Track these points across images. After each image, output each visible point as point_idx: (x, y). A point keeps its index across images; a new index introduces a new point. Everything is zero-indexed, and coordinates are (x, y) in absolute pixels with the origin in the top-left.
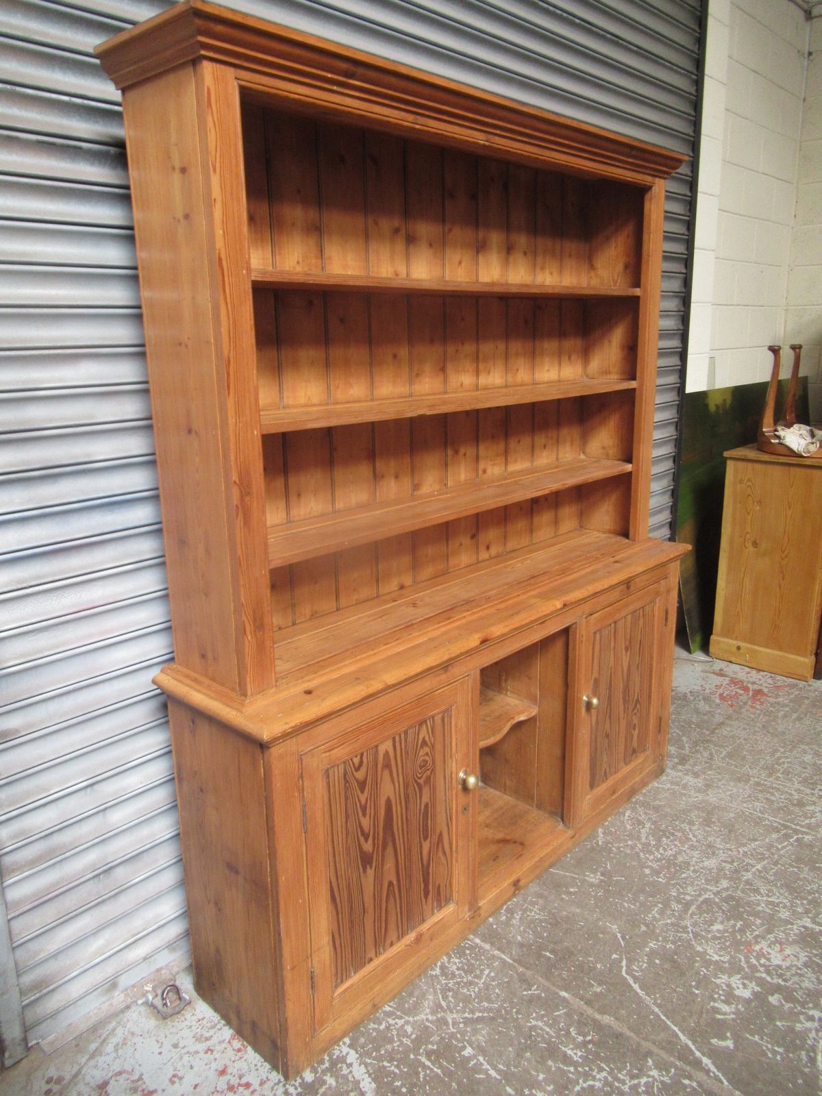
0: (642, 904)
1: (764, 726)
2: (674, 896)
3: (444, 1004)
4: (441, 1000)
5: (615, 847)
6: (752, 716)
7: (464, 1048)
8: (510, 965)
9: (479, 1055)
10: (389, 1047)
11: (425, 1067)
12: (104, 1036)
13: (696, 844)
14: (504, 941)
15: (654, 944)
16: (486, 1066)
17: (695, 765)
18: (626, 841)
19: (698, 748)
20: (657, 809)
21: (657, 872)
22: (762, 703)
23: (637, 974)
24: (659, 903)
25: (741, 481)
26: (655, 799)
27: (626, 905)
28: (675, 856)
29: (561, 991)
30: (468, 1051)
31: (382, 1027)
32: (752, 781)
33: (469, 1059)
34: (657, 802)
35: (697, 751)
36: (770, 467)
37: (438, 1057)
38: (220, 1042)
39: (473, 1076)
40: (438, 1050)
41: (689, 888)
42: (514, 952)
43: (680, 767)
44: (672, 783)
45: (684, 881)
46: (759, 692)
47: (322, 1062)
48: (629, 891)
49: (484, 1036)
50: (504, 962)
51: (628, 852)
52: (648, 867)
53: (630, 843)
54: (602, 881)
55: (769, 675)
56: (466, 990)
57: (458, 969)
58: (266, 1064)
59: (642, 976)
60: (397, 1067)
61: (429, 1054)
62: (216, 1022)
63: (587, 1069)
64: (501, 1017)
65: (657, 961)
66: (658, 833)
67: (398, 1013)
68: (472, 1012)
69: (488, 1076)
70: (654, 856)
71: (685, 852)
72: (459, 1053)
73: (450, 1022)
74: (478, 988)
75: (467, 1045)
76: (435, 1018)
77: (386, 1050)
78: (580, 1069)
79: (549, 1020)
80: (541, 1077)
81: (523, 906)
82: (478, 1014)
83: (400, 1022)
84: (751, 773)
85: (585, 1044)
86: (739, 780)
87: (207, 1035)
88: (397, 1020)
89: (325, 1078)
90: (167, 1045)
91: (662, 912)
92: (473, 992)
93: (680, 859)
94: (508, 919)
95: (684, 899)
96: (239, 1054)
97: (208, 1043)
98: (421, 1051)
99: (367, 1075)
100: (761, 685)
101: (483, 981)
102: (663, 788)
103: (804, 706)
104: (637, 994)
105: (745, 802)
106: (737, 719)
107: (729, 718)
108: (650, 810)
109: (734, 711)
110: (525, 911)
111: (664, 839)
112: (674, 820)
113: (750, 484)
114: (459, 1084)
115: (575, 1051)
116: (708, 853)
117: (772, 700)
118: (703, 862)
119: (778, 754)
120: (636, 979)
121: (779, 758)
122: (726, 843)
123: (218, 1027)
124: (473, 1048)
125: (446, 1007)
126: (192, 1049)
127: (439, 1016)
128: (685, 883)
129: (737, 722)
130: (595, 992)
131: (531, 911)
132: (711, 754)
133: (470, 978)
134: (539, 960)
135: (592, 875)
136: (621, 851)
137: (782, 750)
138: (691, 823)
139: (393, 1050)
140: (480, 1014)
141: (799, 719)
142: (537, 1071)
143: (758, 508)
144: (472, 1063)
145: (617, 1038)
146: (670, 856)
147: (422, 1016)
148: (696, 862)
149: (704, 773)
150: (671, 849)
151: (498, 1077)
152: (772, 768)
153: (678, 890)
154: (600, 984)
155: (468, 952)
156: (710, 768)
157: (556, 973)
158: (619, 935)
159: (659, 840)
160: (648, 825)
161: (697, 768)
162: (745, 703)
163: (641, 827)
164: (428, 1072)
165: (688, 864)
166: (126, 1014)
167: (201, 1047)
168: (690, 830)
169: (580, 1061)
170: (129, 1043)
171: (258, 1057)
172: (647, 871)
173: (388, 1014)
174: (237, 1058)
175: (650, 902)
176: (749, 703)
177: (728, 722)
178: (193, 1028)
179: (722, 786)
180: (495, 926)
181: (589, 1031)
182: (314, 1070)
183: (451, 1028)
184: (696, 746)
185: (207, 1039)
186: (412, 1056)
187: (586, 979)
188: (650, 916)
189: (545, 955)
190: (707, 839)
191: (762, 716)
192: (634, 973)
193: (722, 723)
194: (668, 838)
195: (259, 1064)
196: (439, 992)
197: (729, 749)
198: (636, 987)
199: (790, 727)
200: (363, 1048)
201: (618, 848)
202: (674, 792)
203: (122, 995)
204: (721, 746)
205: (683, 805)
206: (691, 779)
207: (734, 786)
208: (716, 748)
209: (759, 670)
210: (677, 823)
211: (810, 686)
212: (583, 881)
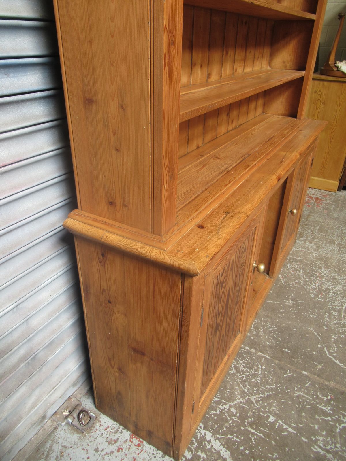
0: (319, 314)
1: (328, 215)
2: (331, 308)
3: (246, 390)
4: (243, 388)
5: (291, 284)
6: (320, 210)
7: (268, 417)
8: (271, 360)
9: (278, 420)
10: (227, 424)
11: (253, 434)
12: (46, 453)
13: (327, 278)
14: (261, 346)
15: (335, 336)
16: (285, 426)
17: (307, 237)
18: (295, 280)
19: (304, 228)
20: (301, 261)
21: (317, 296)
22: (321, 204)
23: (335, 355)
24: (326, 312)
25: (315, 92)
26: (298, 257)
27: (311, 316)
28: (321, 285)
29: (303, 371)
30: (271, 419)
31: (218, 412)
32: (336, 242)
33: (274, 423)
34: (299, 258)
35: (305, 230)
36: (332, 84)
37: (257, 426)
38: (125, 441)
39: (281, 434)
40: (255, 421)
41: (336, 302)
42: (269, 352)
43: (301, 239)
44: (301, 247)
45: (331, 299)
46: (317, 199)
47: (192, 443)
48: (309, 308)
49: (275, 407)
50: (266, 358)
51: (298, 286)
52: (312, 293)
53: (297, 281)
54: (293, 304)
55: (318, 190)
56: (254, 379)
57: (244, 367)
58: (159, 451)
59: (337, 355)
60: (237, 437)
61: (251, 424)
62: (117, 428)
63: (337, 416)
64: (279, 393)
65: (341, 346)
66: (309, 275)
67: (223, 401)
68: (263, 393)
69: (289, 432)
70: (312, 287)
71: (324, 283)
72: (268, 421)
73: (254, 402)
74: (260, 377)
75: (269, 415)
76: (245, 400)
77: (226, 427)
78: (333, 418)
79: (304, 390)
80: (317, 427)
81: (262, 324)
82: (267, 394)
83: (227, 407)
84: (333, 239)
85: (329, 401)
86: (330, 243)
87: (115, 438)
88: (224, 406)
89: (198, 454)
90: (91, 452)
91: (329, 317)
92: (258, 380)
93: (324, 287)
94: (258, 332)
95: (336, 308)
96: (140, 448)
97: (118, 444)
98: (246, 423)
99: (222, 447)
100: (316, 195)
101: (260, 372)
102: (299, 250)
103: (340, 204)
104: (340, 366)
105: (339, 254)
106: (314, 212)
107: (311, 212)
108: (298, 263)
109: (311, 208)
110: (264, 326)
111: (312, 277)
112: (311, 267)
113: (320, 93)
114: (275, 441)
115: (326, 407)
116: (335, 282)
117: (325, 202)
118: (335, 287)
119: (341, 229)
120: (335, 357)
121: (342, 230)
122: (341, 276)
123: (120, 431)
124: (273, 416)
125: (248, 393)
126: (108, 450)
127: (246, 398)
128: (332, 300)
129: (315, 214)
130: (319, 369)
131: (267, 326)
132: (312, 231)
133: (253, 372)
134: (284, 355)
135: (287, 302)
136: (295, 286)
137: (341, 226)
138: (320, 267)
139: (230, 426)
140: (268, 394)
141: (341, 211)
142: (312, 424)
143: (322, 106)
144: (277, 425)
145: (342, 394)
146: (319, 286)
147: (237, 401)
148: (332, 288)
149: (313, 241)
150: (318, 282)
151: (295, 432)
152: (341, 235)
153: (331, 304)
154: (320, 364)
155: (245, 356)
156: (314, 238)
157: (295, 361)
158: (316, 333)
159: (309, 278)
160: (301, 271)
161: (309, 238)
162: (314, 204)
163: (298, 272)
164: (255, 437)
165: (329, 289)
166: (56, 434)
167: (113, 448)
168: (321, 270)
169: (331, 412)
170: (65, 455)
171: (153, 448)
172: (312, 296)
173: (218, 403)
174: (140, 451)
175: (321, 312)
176: (316, 204)
177: (311, 214)
178: (104, 435)
179: (325, 247)
180: (252, 338)
181: (327, 393)
182: (190, 450)
183: (256, 405)
184: (303, 227)
185: (116, 441)
186: (242, 428)
187: (312, 362)
188: (325, 320)
189: (286, 351)
190: (331, 275)
191: (324, 210)
192: (333, 354)
193: (309, 215)
194: (313, 276)
195: (155, 453)
196: (240, 383)
197: (318, 227)
198: (337, 362)
199: (339, 215)
200: (212, 428)
201: (293, 285)
202: (305, 252)
203: (50, 421)
204: (314, 227)
205: (312, 259)
206: (309, 244)
207: (330, 246)
208: (312, 228)
209: (312, 188)
210: (313, 268)
211: (337, 194)
212: (285, 305)
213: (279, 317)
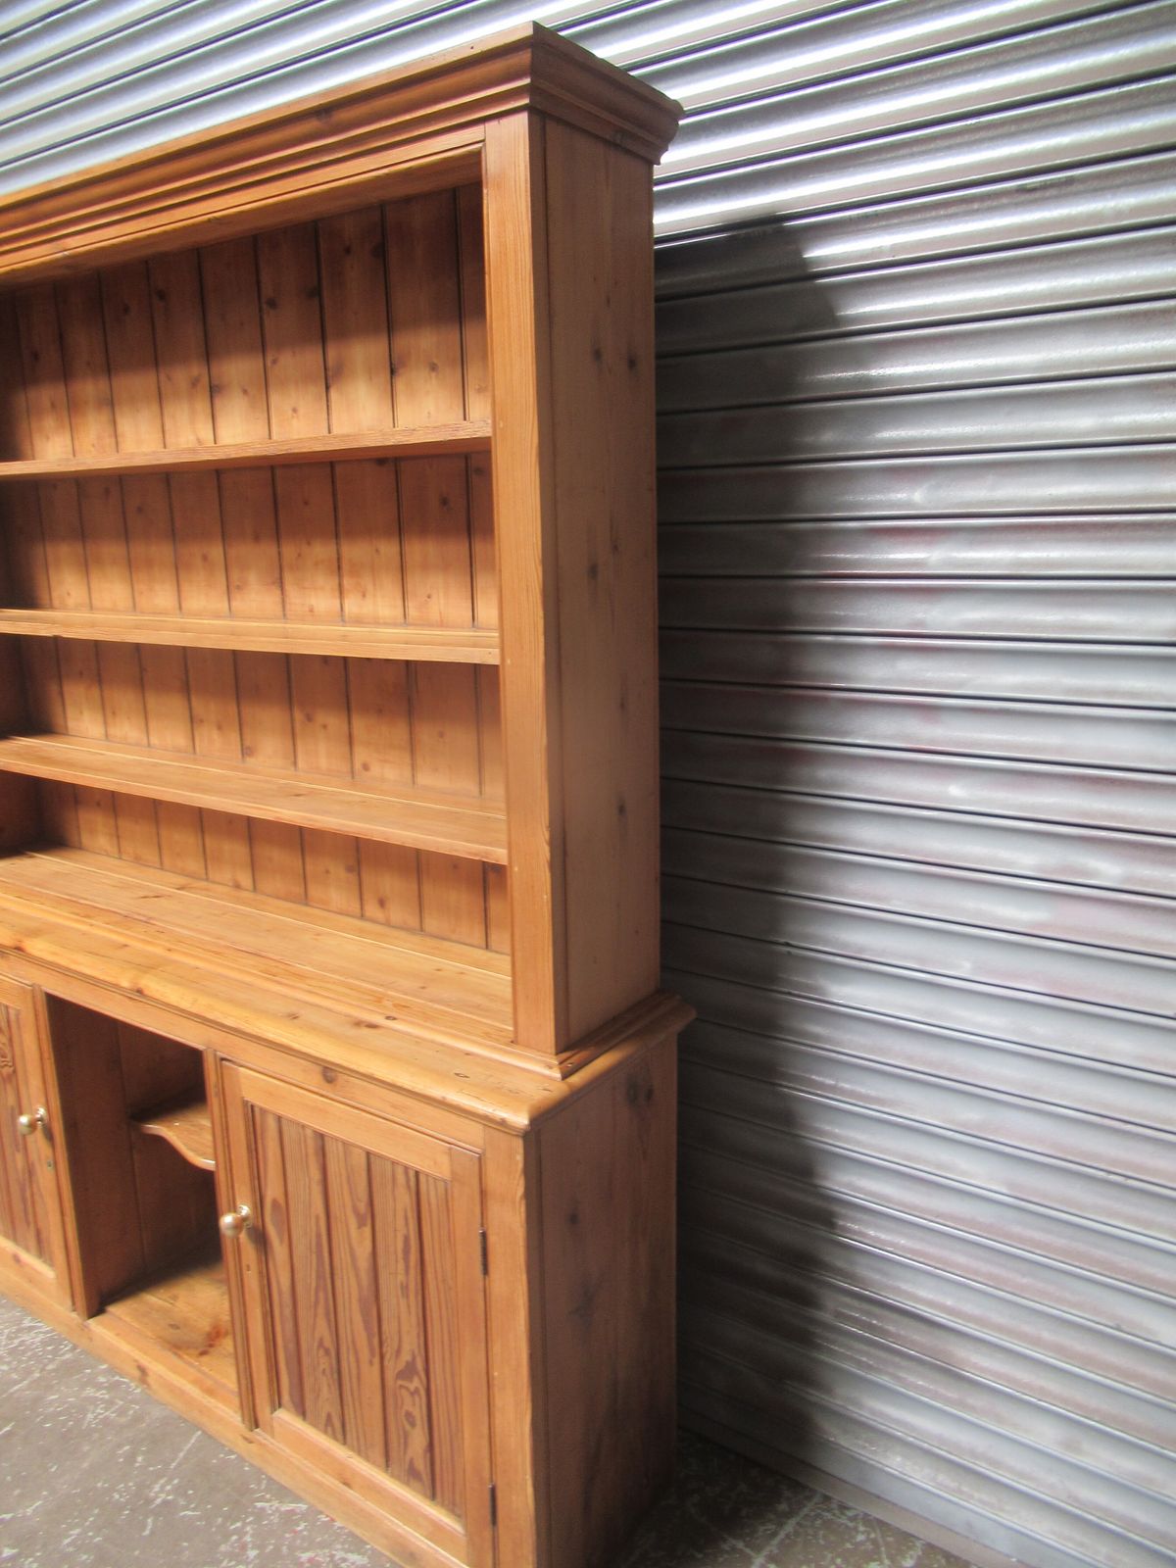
18: (258, 1547)
42: (28, 1393)
48: (109, 1540)
54: (150, 1501)
81: (120, 1401)
110: (110, 1402)
131: (106, 1409)
135: (168, 1488)
136: (227, 1537)
180: (88, 1371)
212: (158, 1475)
213: (120, 1446)
